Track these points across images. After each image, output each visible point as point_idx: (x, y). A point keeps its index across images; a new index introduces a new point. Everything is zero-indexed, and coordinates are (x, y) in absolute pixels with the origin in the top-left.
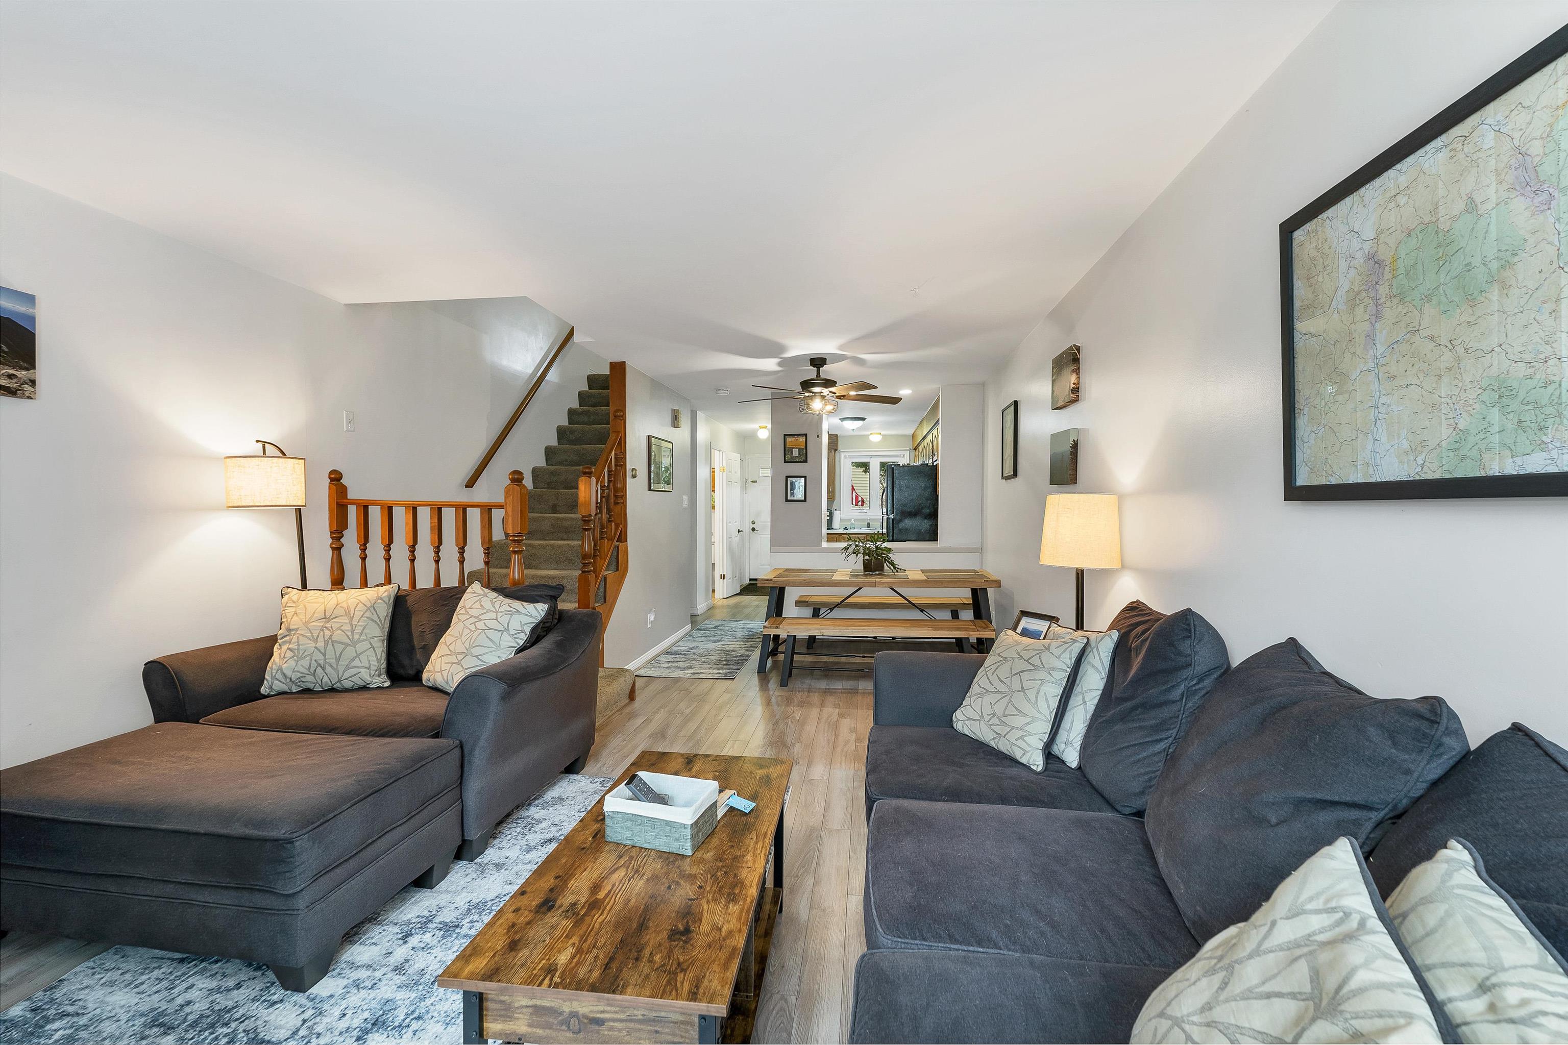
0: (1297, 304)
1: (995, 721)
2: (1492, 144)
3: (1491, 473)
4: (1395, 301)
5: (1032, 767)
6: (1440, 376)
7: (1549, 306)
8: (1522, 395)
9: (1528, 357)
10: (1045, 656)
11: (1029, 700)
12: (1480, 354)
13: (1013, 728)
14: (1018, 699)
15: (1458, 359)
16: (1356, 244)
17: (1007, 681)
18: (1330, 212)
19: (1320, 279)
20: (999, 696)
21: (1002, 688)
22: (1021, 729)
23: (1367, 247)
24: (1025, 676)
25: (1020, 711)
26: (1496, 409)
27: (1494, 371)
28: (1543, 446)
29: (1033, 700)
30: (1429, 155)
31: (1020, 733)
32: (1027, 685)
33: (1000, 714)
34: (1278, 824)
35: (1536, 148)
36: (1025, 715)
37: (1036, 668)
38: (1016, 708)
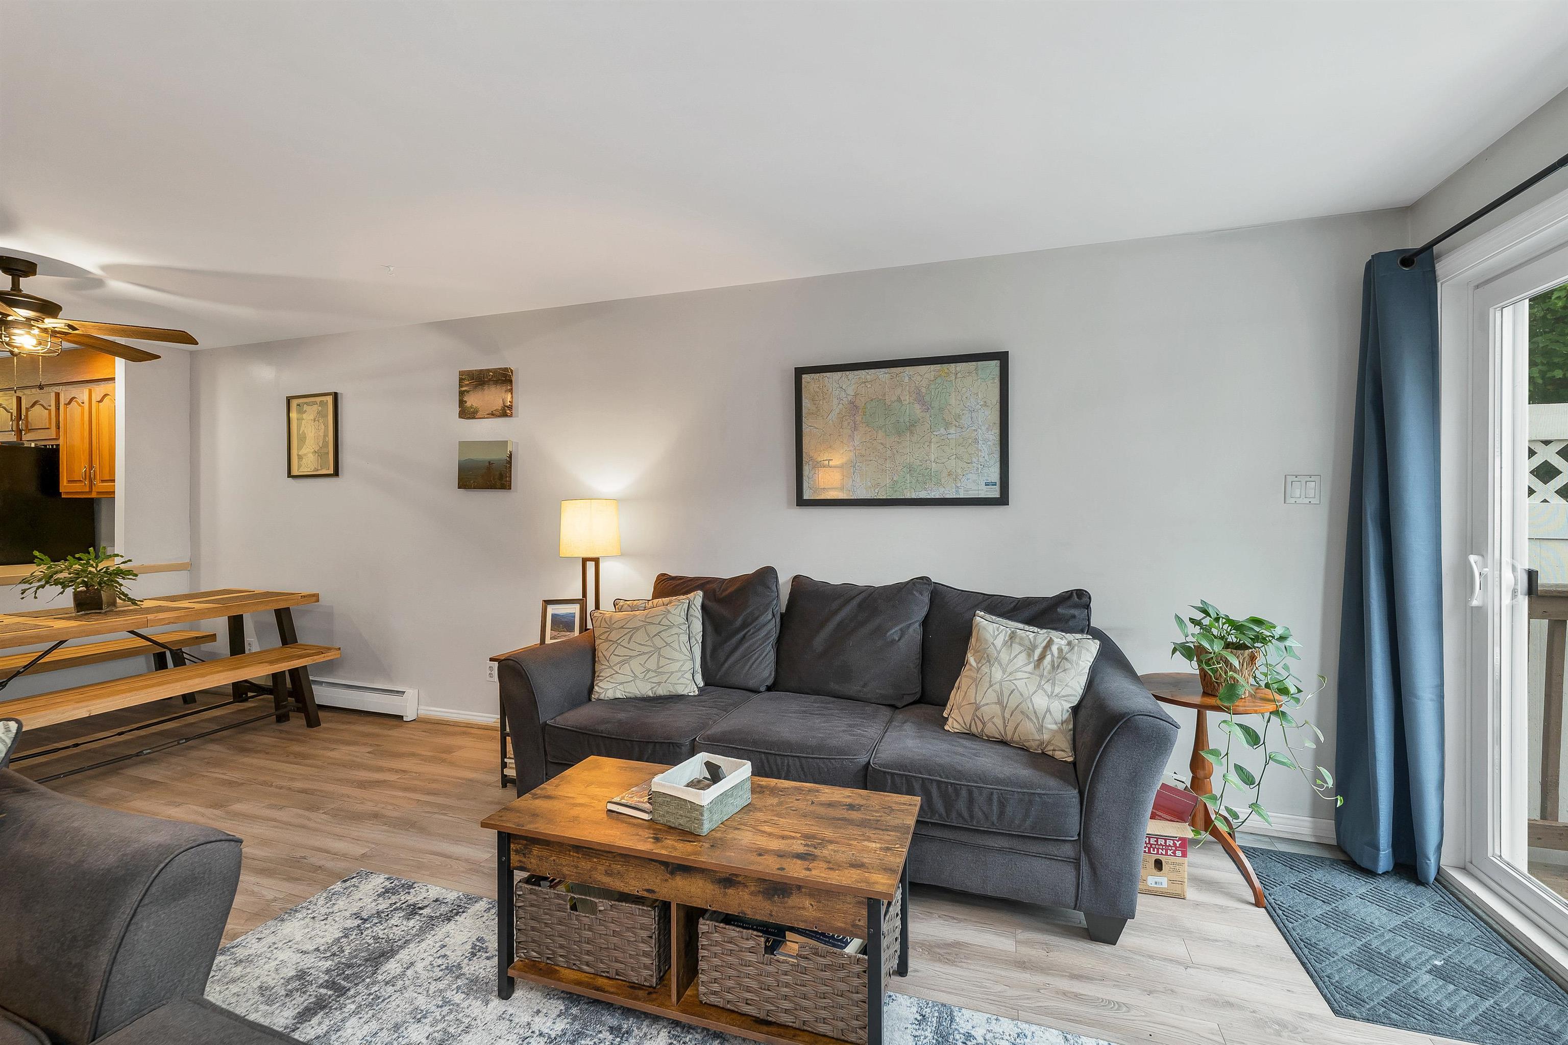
0: (805, 411)
1: (651, 674)
2: (907, 381)
3: (907, 497)
4: (864, 425)
5: (689, 694)
6: (886, 459)
7: (928, 444)
8: (918, 471)
9: (920, 458)
10: (670, 617)
11: (676, 650)
12: (902, 454)
13: (672, 673)
14: (666, 652)
15: (894, 455)
16: (843, 395)
17: (649, 643)
18: (828, 374)
19: (821, 403)
20: (647, 656)
21: (646, 649)
22: (679, 671)
23: (850, 398)
24: (663, 634)
25: (672, 659)
26: (908, 475)
27: (908, 461)
28: (925, 489)
29: (678, 649)
30: (881, 373)
31: (680, 674)
32: (669, 640)
33: (654, 667)
34: (899, 640)
35: (924, 390)
36: (678, 661)
37: (670, 627)
38: (668, 659)
